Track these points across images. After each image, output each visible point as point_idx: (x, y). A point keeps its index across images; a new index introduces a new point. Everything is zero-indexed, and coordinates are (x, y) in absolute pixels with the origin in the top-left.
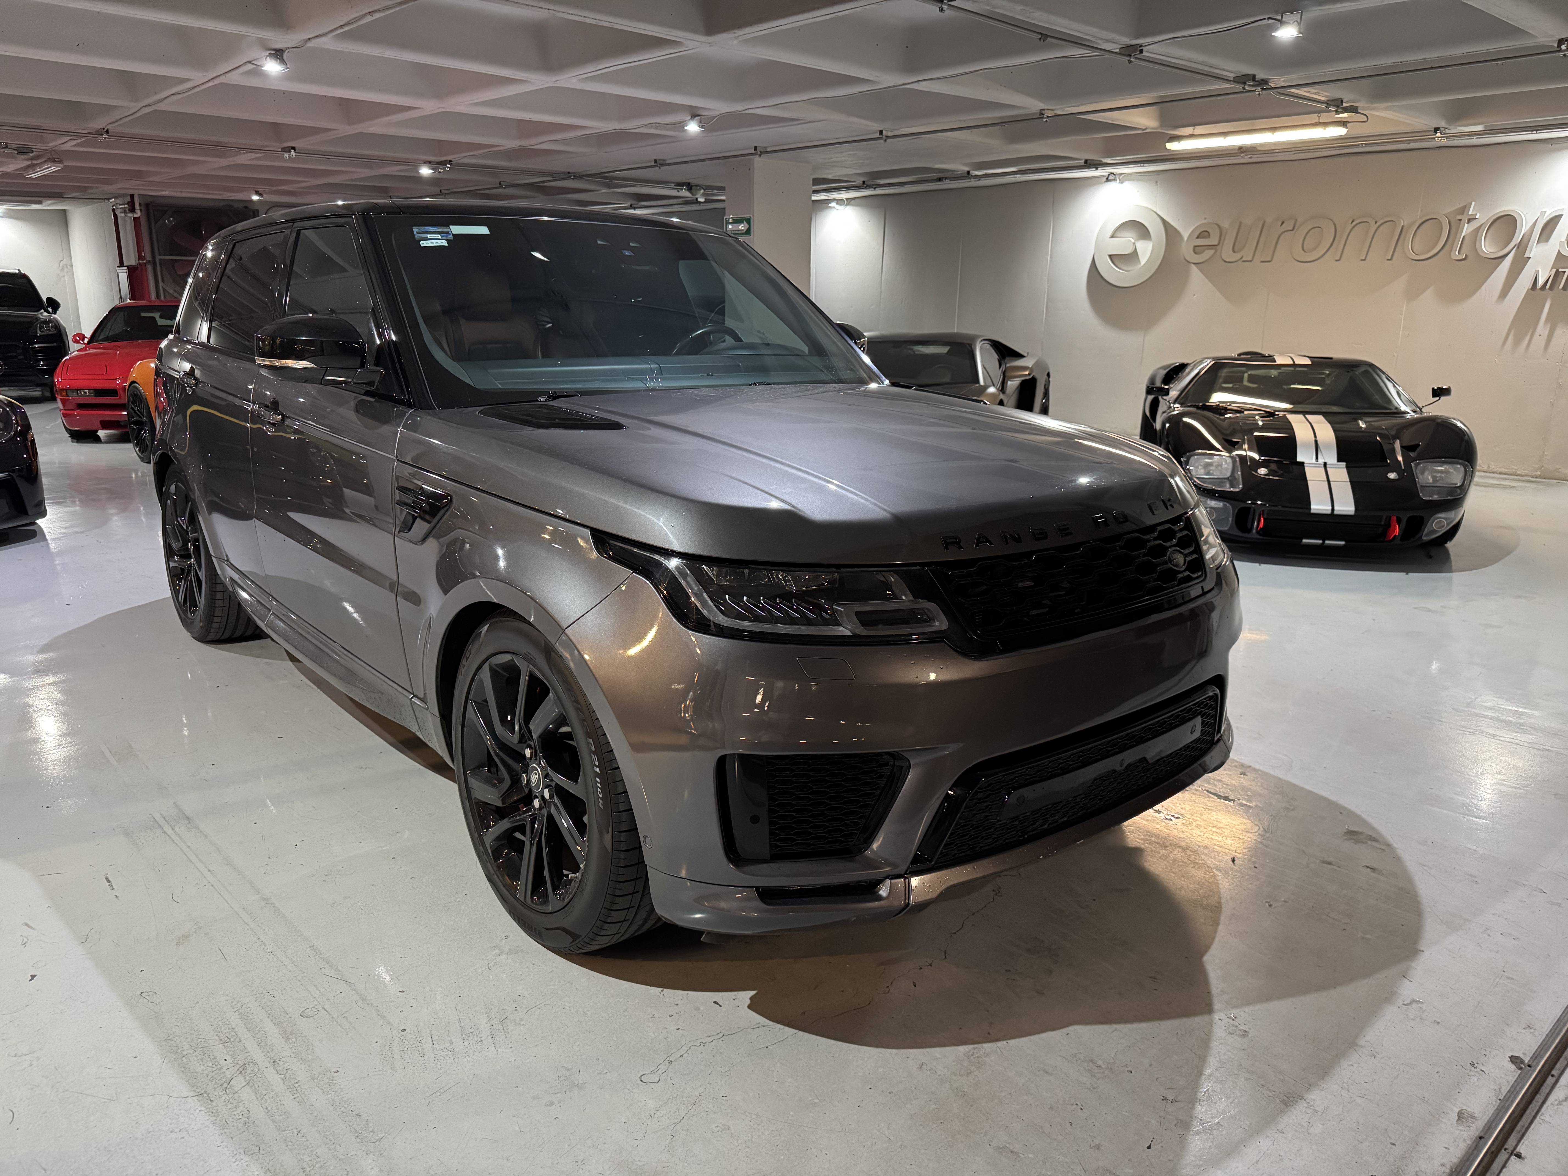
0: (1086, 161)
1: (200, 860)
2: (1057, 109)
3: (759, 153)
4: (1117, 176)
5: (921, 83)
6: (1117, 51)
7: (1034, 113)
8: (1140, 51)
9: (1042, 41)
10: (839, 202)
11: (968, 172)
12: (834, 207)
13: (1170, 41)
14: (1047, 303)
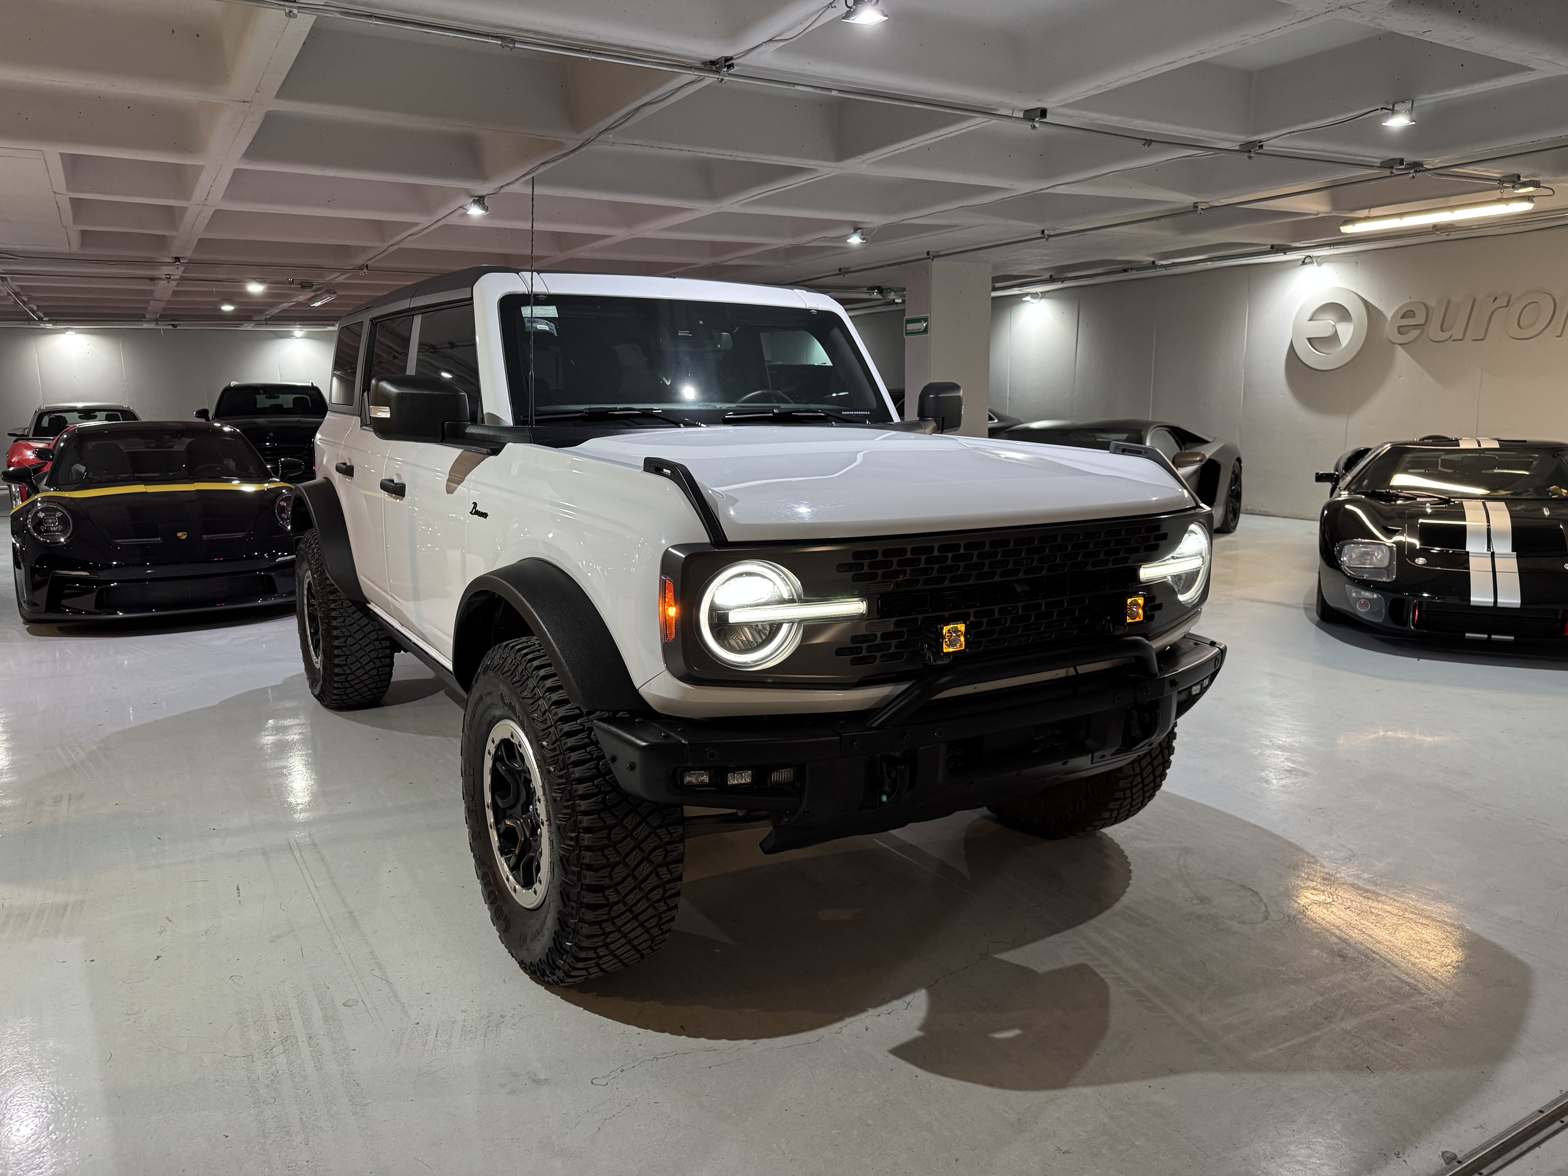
0: (1272, 247)
1: (312, 878)
2: (1211, 202)
3: (931, 257)
4: (1314, 260)
5: (1057, 187)
6: (1238, 148)
7: (1189, 207)
8: (1259, 146)
9: (1147, 146)
10: (1033, 295)
11: (1154, 262)
12: (1029, 301)
13: (1288, 135)
14: (1244, 387)
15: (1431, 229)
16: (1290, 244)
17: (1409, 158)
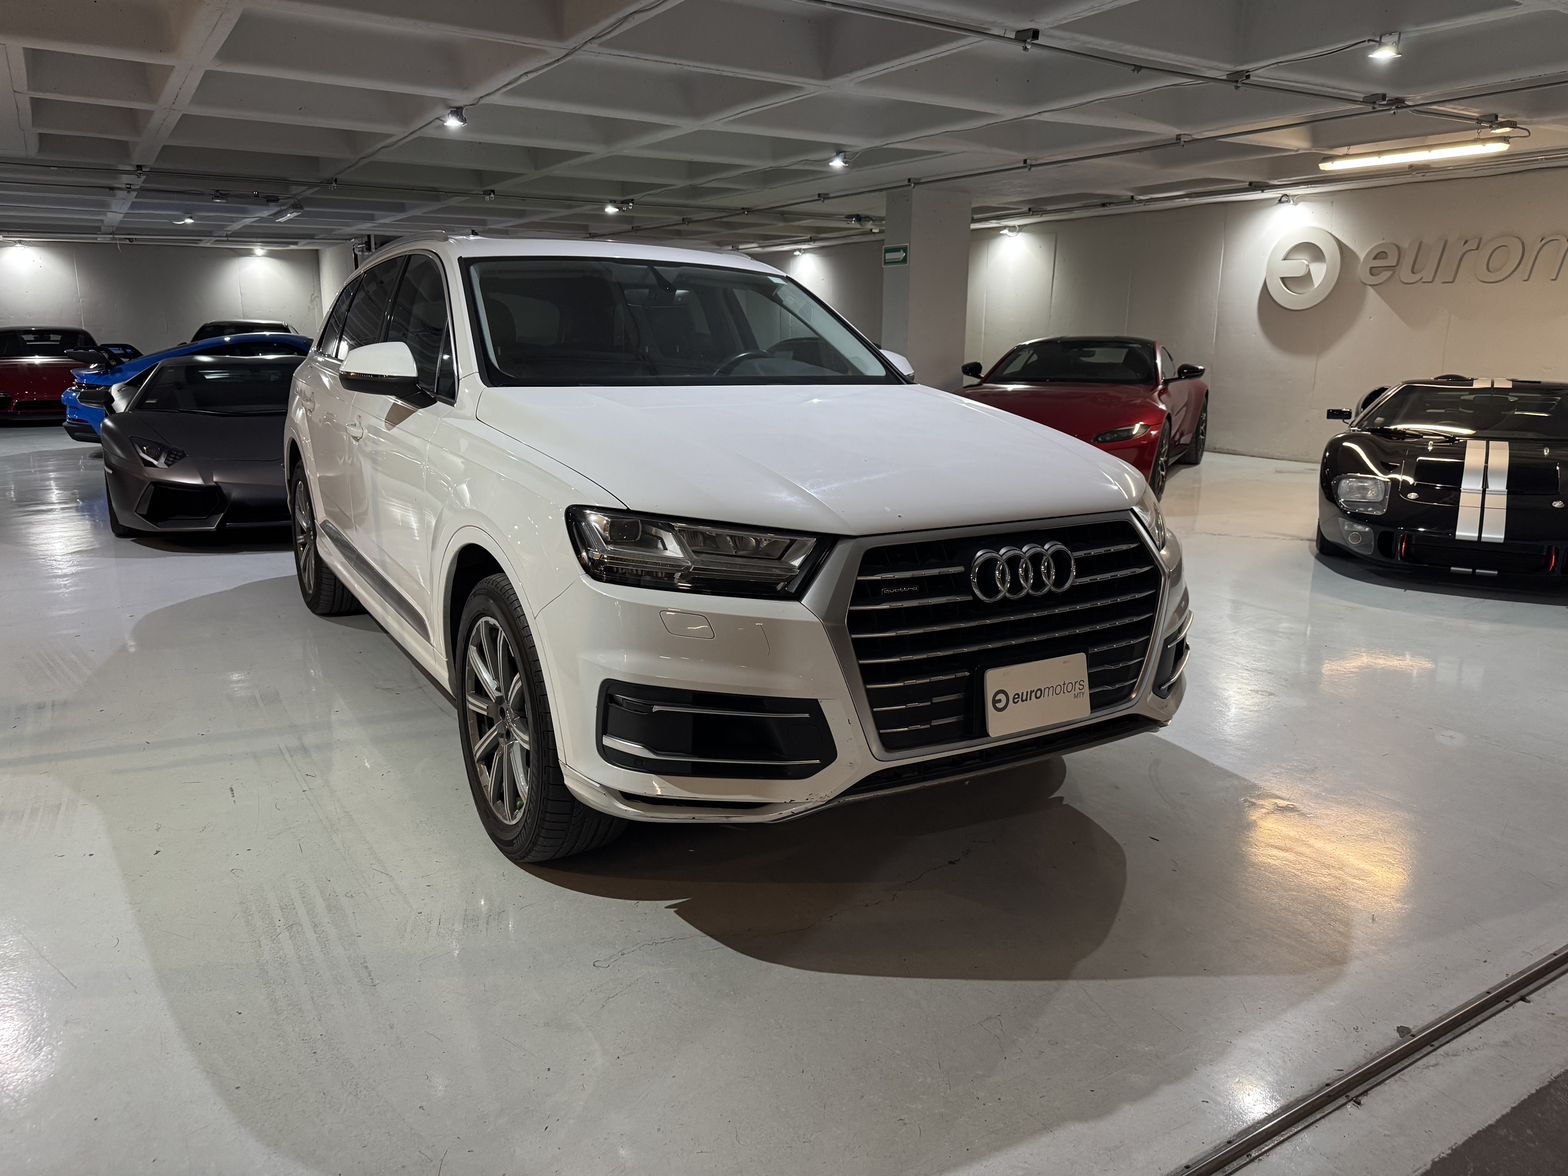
0: (1251, 184)
1: (305, 781)
2: (1195, 134)
3: (913, 185)
4: (1291, 198)
5: (1043, 114)
6: (1225, 77)
7: (1172, 139)
8: (1246, 76)
9: (1136, 72)
10: (1011, 229)
11: (1132, 197)
12: (1006, 234)
13: (1276, 66)
14: (1217, 326)
15: (1407, 170)
16: (1268, 181)
17: (1392, 94)
